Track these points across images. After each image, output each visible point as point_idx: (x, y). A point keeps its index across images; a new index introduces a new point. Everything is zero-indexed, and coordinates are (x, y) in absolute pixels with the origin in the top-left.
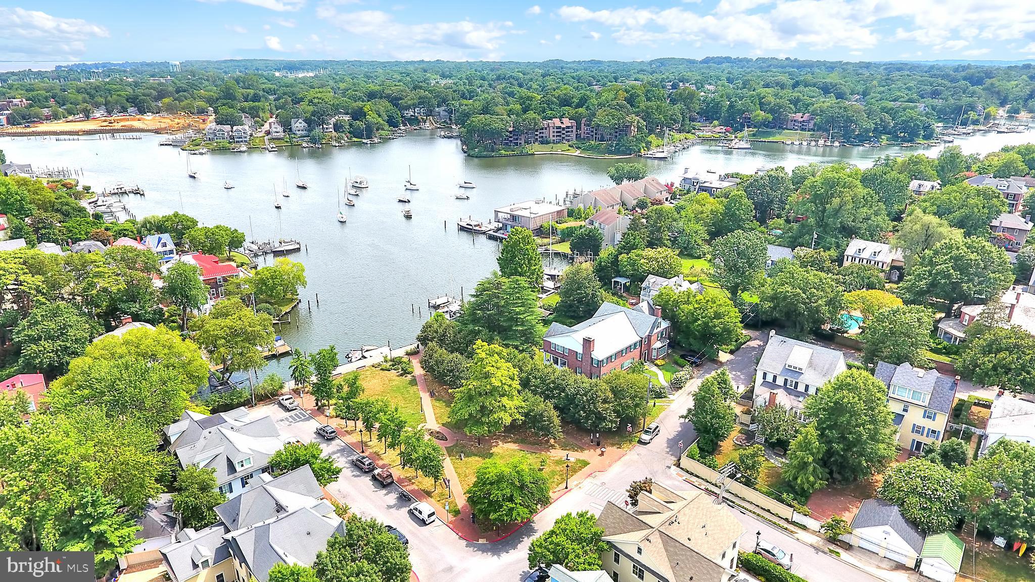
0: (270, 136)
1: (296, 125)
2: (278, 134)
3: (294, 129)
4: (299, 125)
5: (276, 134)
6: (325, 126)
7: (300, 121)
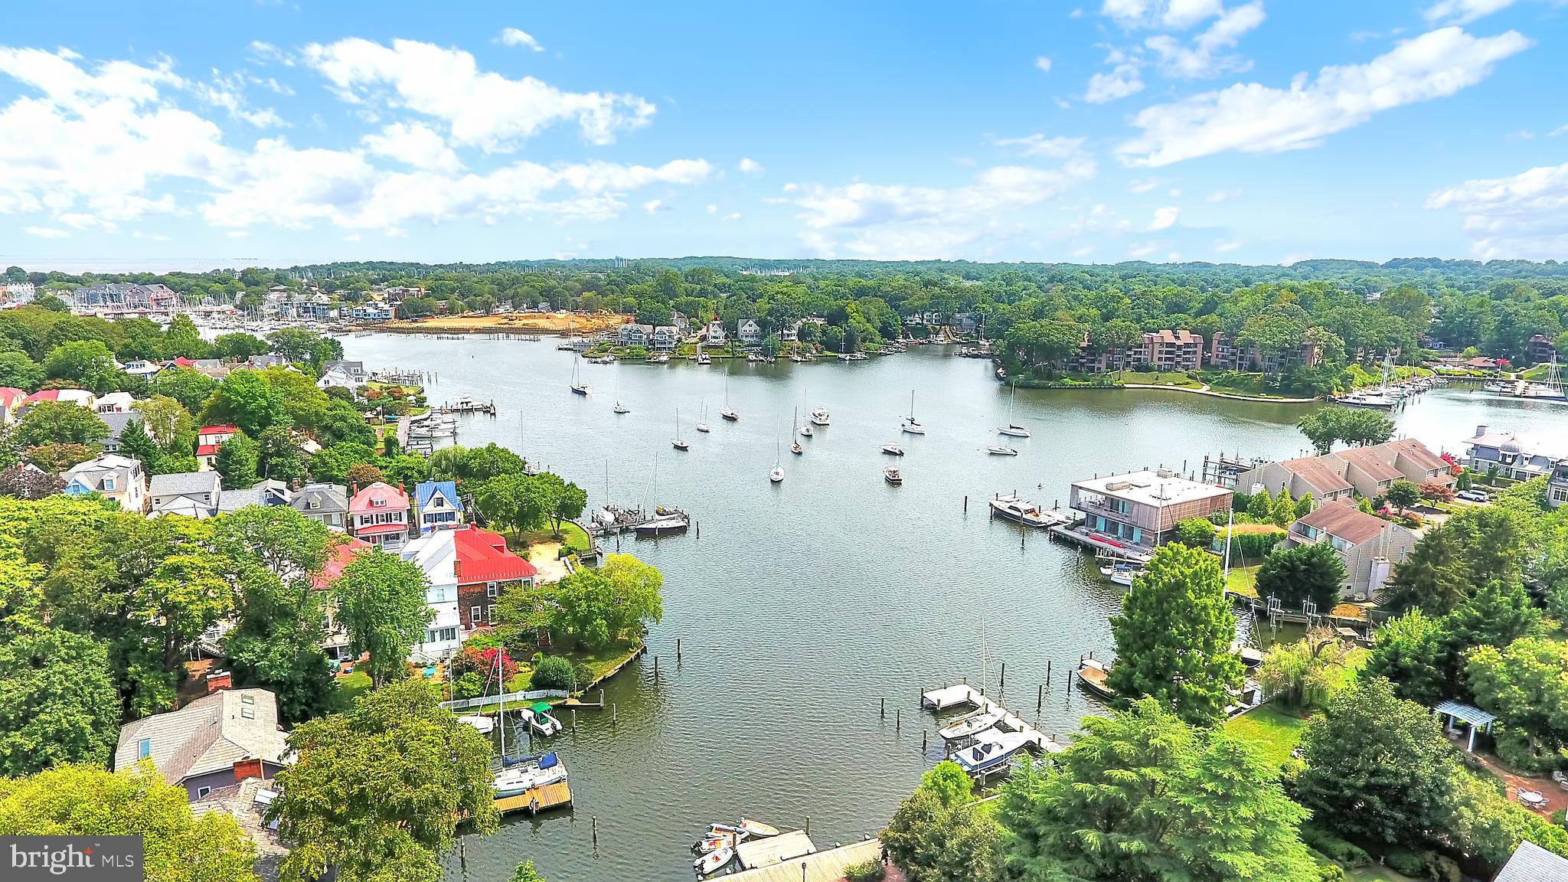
0: (705, 343)
1: (745, 328)
2: (716, 341)
3: (740, 333)
4: (748, 328)
5: (713, 340)
6: (785, 332)
7: (751, 322)
